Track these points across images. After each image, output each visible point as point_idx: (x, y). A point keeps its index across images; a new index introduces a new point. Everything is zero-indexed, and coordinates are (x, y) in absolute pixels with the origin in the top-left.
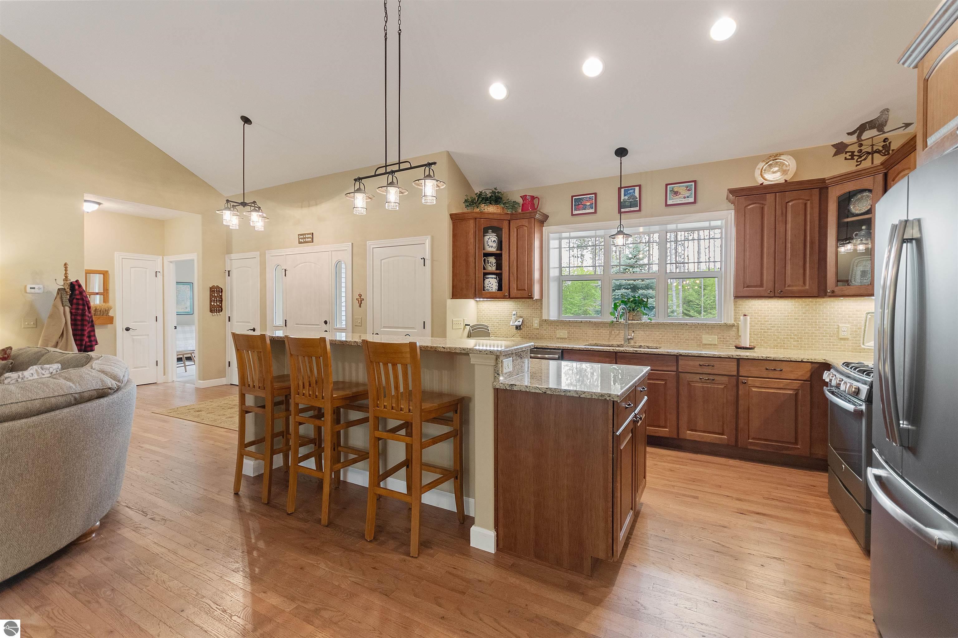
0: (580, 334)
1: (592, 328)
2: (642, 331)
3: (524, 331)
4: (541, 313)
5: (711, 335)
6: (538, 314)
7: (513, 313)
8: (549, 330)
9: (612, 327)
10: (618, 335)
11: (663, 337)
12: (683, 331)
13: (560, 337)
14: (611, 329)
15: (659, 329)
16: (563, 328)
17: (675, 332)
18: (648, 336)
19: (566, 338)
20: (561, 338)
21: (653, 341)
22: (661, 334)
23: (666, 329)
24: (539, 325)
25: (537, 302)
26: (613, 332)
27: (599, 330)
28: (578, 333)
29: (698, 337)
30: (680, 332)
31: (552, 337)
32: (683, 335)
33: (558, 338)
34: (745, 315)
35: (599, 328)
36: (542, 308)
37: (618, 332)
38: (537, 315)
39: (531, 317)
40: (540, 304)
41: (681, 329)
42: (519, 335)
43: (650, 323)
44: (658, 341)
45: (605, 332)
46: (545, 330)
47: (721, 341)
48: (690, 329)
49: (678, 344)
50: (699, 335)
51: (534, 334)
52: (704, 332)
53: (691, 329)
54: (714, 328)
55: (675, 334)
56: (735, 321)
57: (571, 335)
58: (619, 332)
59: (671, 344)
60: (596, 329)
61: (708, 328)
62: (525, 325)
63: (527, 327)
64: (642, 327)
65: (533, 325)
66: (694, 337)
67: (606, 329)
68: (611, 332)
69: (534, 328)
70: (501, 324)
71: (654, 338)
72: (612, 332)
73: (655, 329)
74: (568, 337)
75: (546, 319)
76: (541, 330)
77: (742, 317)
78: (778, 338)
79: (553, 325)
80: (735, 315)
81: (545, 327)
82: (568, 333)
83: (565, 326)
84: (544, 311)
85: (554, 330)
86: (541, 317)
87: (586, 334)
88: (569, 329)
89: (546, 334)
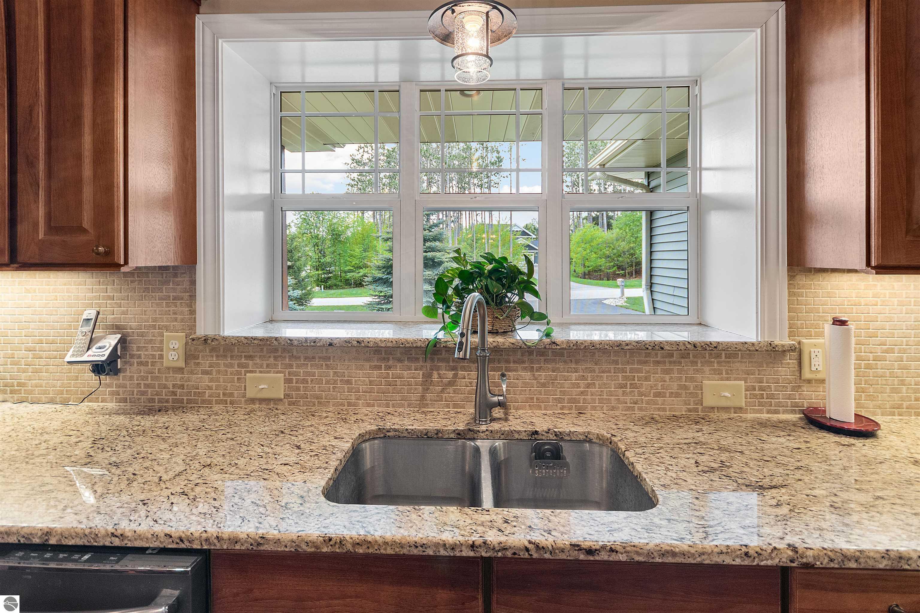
0: (328, 382)
1: (367, 365)
2: (525, 369)
3: (131, 378)
4: (193, 312)
5: (728, 379)
6: (179, 317)
7: (84, 317)
8: (219, 372)
9: (432, 360)
10: (451, 383)
11: (588, 386)
12: (647, 368)
13: (260, 396)
14: (428, 365)
15: (577, 362)
16: (268, 366)
17: (624, 371)
18: (544, 385)
19: (281, 400)
20: (262, 401)
21: (560, 400)
22: (583, 378)
23: (596, 364)
24: (182, 357)
25: (175, 276)
26: (435, 375)
28: (320, 382)
29: (691, 385)
30: (639, 371)
31: (231, 395)
32: (647, 379)
33: (252, 401)
34: (840, 322)
35: (391, 363)
36: (193, 297)
37: (451, 374)
38: (176, 320)
39: (154, 327)
40: (186, 285)
41: (640, 362)
42: (112, 393)
43: (554, 347)
46: (208, 373)
47: (755, 396)
48: (667, 360)
49: (633, 409)
50: (692, 379)
51: (165, 387)
52: (707, 369)
53: (670, 362)
54: (735, 356)
55: (625, 378)
56: (791, 335)
57: (298, 389)
58: (455, 376)
59: (613, 409)
60: (380, 368)
61: (719, 356)
62: (132, 356)
63: (140, 363)
64: (526, 358)
65: (161, 357)
66: (681, 387)
67: (413, 365)
68: (428, 376)
69: (168, 368)
70: (44, 354)
71: (563, 393)
72: (430, 375)
73: (565, 362)
74: (287, 396)
75: (210, 332)
76: (192, 372)
77: (828, 328)
78: (902, 383)
79: (236, 353)
80: (790, 319)
81: (205, 363)
82: (288, 381)
83: (276, 358)
84: (200, 305)
85: (239, 373)
86: (193, 327)
87: (349, 382)
88: (291, 366)
89: (210, 388)
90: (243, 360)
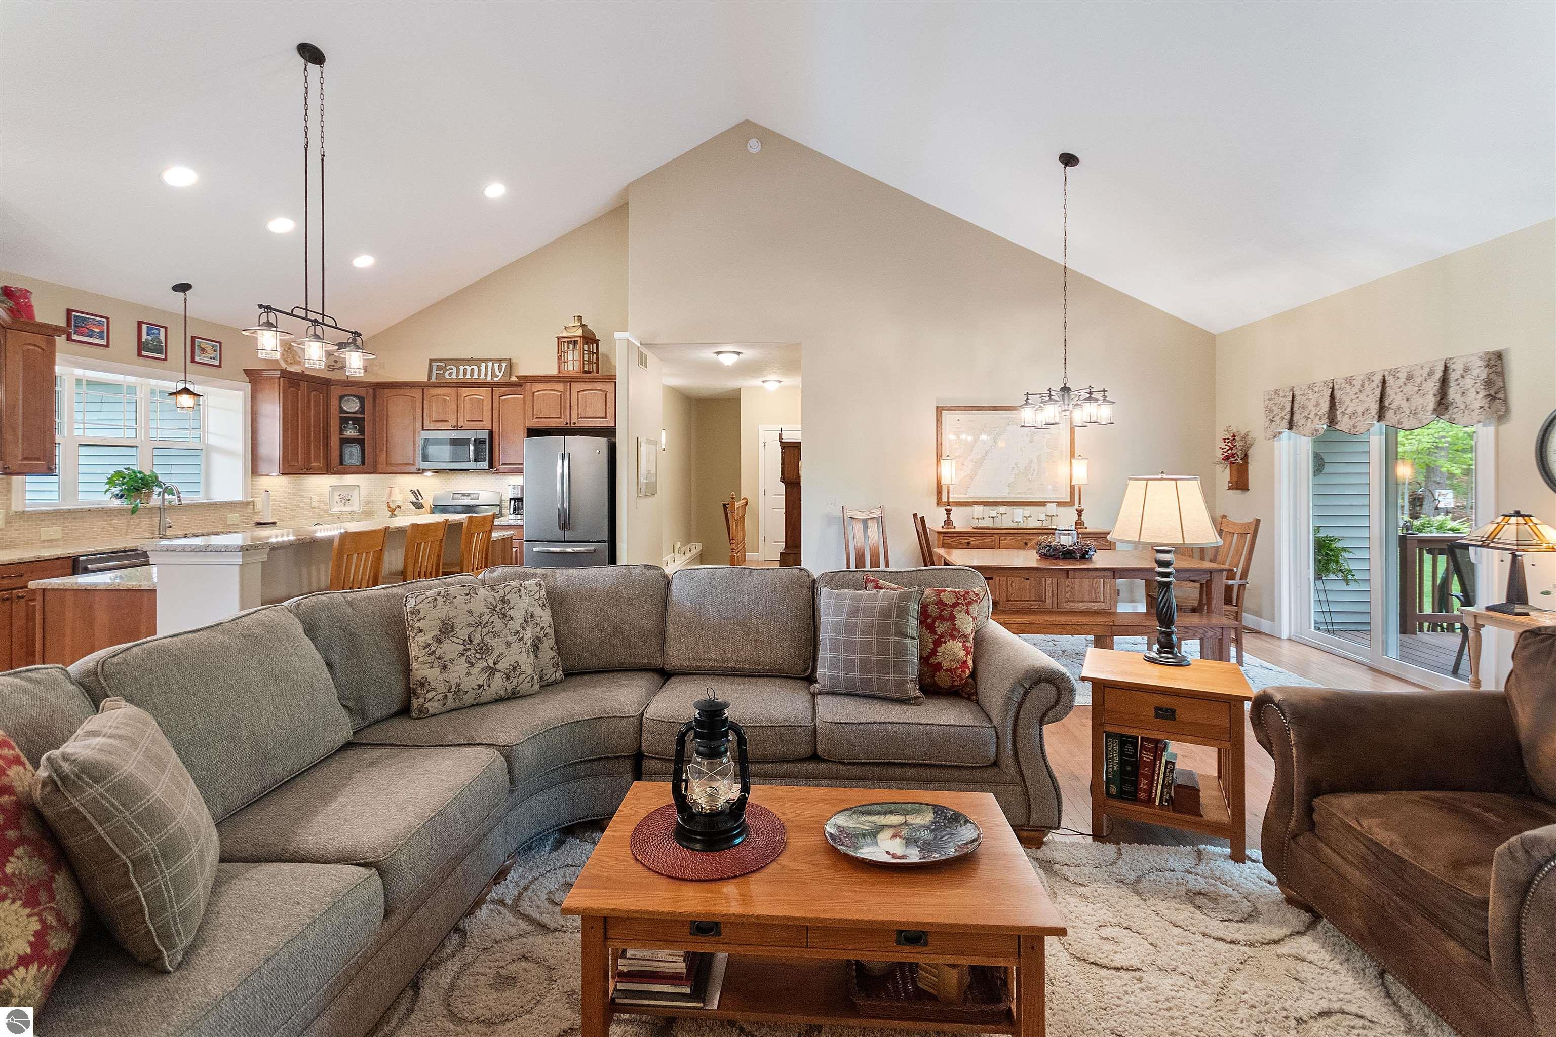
4: (9, 499)
5: (233, 512)
6: (2, 502)
8: (24, 529)
10: (138, 524)
11: (190, 520)
13: (48, 539)
14: (130, 517)
16: (52, 524)
17: (202, 514)
19: (60, 540)
20: (50, 541)
21: (181, 527)
22: (188, 518)
23: (193, 512)
24: (4, 523)
26: (132, 522)
27: (111, 520)
28: (78, 529)
29: (224, 518)
30: (207, 514)
31: (31, 540)
32: (209, 516)
33: (44, 541)
34: (267, 492)
35: (113, 517)
36: (10, 491)
37: (138, 520)
38: (1, 504)
41: (207, 510)
44: (185, 527)
45: (121, 522)
46: (17, 530)
47: (242, 519)
49: (205, 528)
50: (223, 515)
52: (227, 511)
53: (217, 509)
54: (234, 505)
55: (202, 517)
56: (252, 497)
57: (67, 534)
59: (198, 528)
60: (107, 520)
61: (230, 506)
66: (220, 518)
67: (122, 518)
71: (181, 524)
72: (129, 522)
73: (182, 512)
74: (63, 537)
75: (20, 509)
76: (8, 531)
77: (264, 493)
78: (279, 511)
79: (34, 519)
80: (251, 492)
81: (16, 526)
82: (63, 530)
83: (57, 519)
84: (14, 496)
85: (36, 528)
86: (9, 507)
87: (93, 528)
88: (64, 523)
89: (19, 538)
90: (39, 522)
